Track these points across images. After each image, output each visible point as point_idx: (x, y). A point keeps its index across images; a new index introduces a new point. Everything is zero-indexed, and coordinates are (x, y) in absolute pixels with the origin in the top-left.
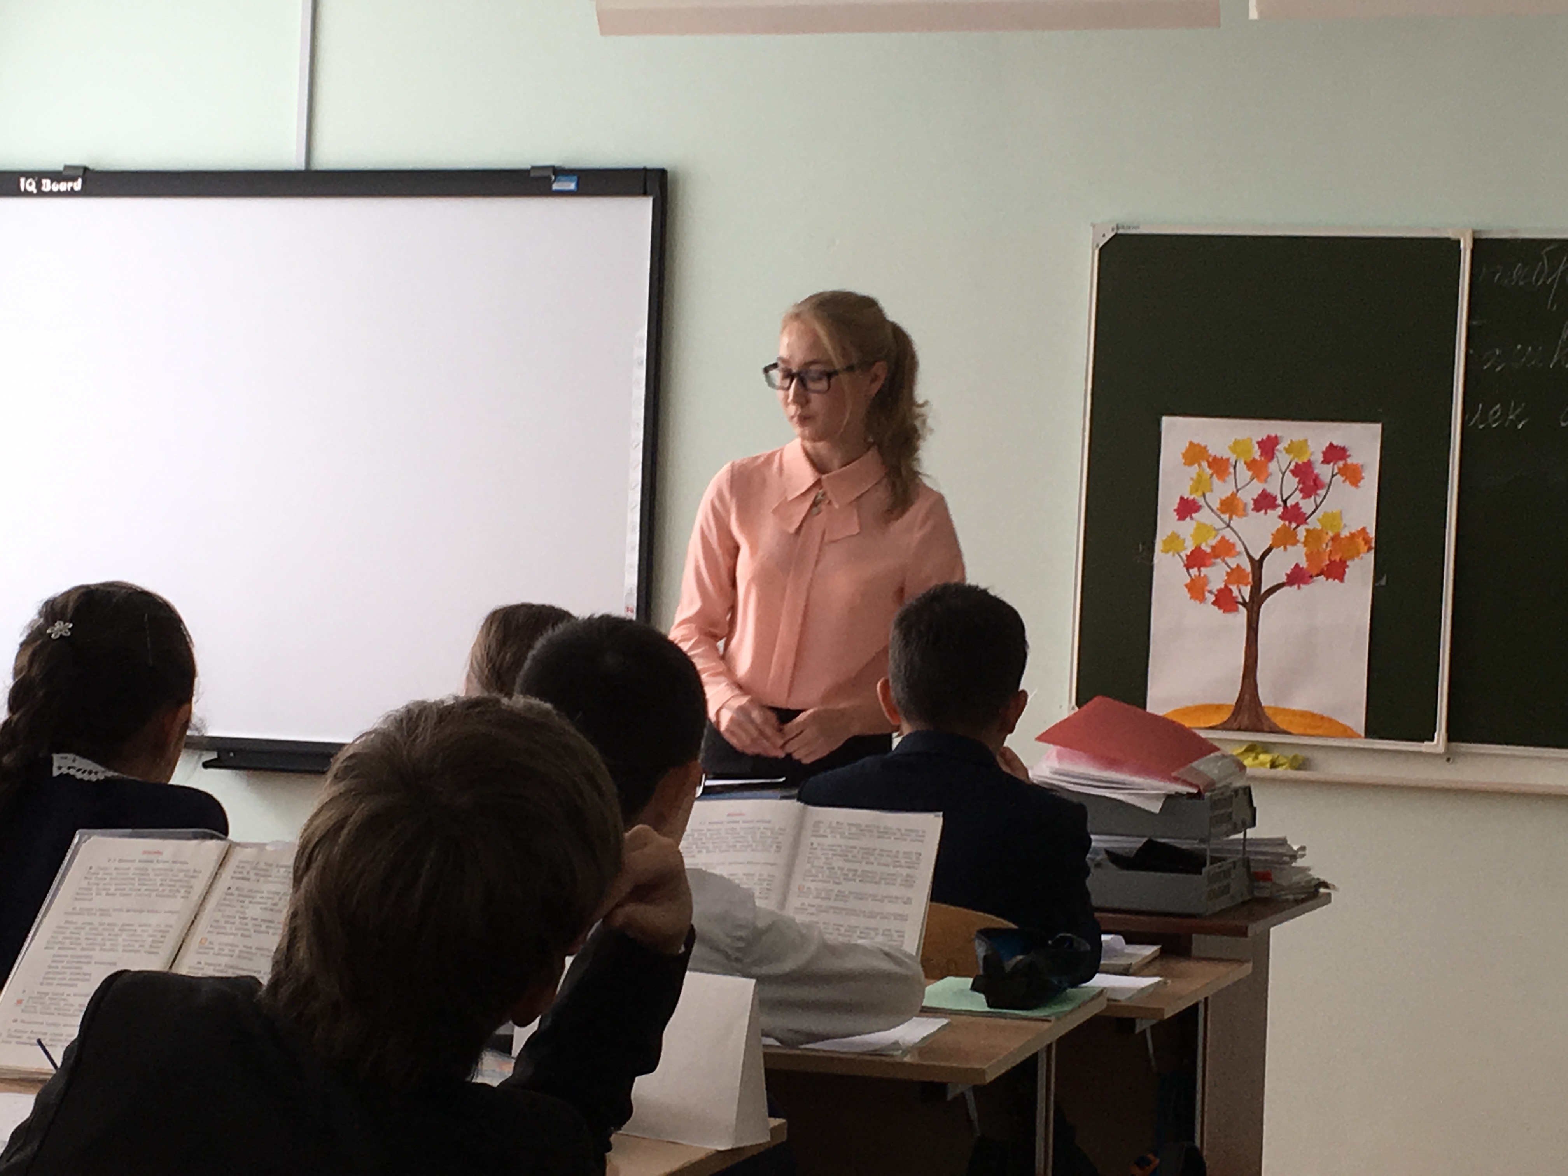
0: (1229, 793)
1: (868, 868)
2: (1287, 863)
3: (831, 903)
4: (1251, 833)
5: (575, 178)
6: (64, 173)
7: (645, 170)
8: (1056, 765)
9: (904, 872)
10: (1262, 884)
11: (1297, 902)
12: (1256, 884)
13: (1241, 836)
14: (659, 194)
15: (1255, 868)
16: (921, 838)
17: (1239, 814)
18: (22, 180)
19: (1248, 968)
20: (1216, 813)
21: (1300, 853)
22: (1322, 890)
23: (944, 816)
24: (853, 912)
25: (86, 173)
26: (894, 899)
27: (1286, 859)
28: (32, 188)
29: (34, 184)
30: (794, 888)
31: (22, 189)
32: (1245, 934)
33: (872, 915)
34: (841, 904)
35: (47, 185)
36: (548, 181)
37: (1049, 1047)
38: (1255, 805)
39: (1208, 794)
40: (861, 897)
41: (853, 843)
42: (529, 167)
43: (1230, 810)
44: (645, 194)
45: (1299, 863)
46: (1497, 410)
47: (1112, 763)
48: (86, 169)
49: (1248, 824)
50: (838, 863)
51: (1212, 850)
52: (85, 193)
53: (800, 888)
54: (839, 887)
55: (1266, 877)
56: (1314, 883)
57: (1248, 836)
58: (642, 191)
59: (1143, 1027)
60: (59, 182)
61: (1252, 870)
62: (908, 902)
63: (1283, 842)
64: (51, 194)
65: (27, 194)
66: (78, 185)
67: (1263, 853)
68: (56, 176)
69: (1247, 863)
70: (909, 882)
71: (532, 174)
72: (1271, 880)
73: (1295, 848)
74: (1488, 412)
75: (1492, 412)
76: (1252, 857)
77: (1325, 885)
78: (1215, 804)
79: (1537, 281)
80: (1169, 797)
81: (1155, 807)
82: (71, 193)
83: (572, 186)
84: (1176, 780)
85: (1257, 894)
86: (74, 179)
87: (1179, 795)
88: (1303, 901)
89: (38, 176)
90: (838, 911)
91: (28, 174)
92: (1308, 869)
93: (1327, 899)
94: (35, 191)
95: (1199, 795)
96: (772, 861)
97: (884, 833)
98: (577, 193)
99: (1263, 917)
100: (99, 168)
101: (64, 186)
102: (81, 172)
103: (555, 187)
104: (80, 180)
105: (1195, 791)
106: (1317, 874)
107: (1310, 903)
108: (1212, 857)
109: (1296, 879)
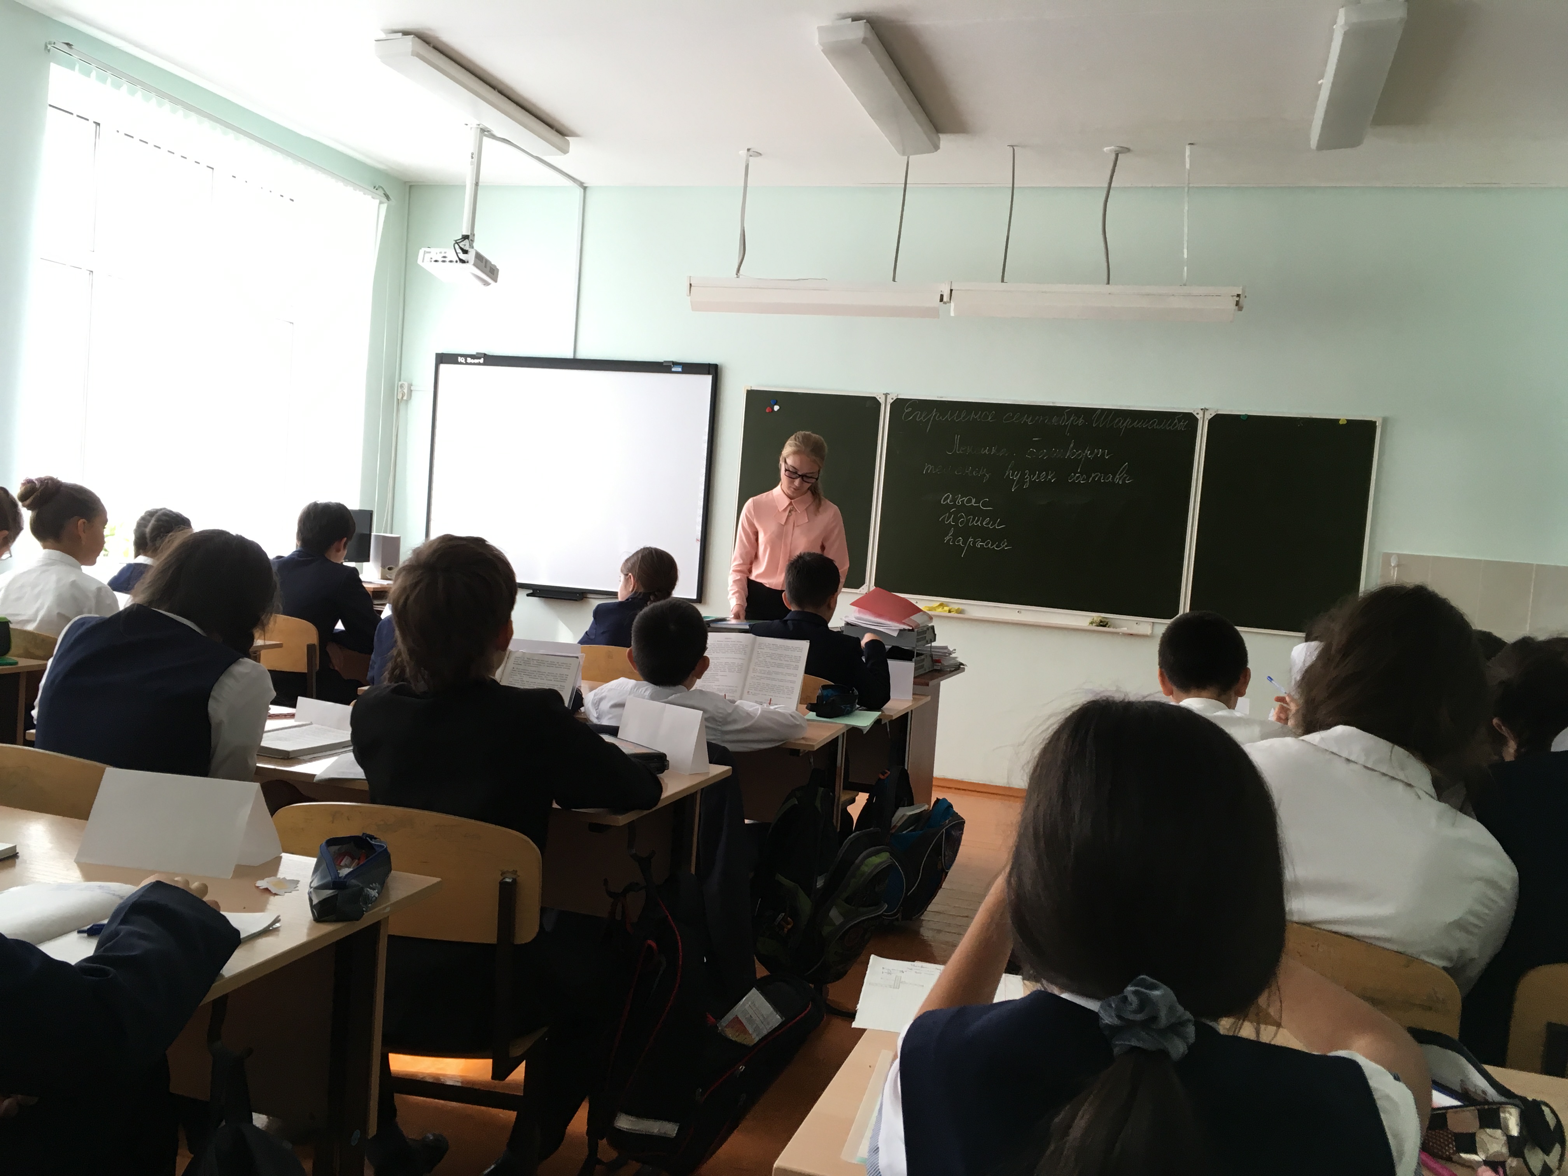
0: (925, 629)
1: (780, 662)
2: (947, 656)
3: (765, 675)
4: (934, 644)
5: (681, 366)
6: (477, 356)
7: (709, 364)
8: (858, 615)
9: (794, 664)
10: (937, 664)
11: (951, 671)
12: (935, 664)
13: (930, 645)
14: (714, 374)
15: (935, 658)
16: (801, 650)
17: (929, 636)
18: (459, 358)
19: (929, 698)
20: (918, 637)
21: (954, 651)
22: (962, 666)
23: (810, 642)
24: (774, 679)
25: (485, 356)
26: (789, 675)
27: (947, 654)
28: (463, 361)
29: (464, 360)
30: (751, 670)
31: (459, 361)
32: (928, 685)
33: (781, 681)
34: (769, 676)
35: (469, 360)
36: (670, 367)
37: (843, 734)
38: (936, 632)
39: (916, 630)
40: (777, 673)
41: (774, 652)
42: (663, 361)
43: (925, 635)
44: (709, 374)
45: (953, 655)
46: (1044, 475)
47: (880, 615)
48: (485, 354)
49: (932, 641)
50: (768, 659)
51: (918, 650)
52: (484, 364)
53: (754, 669)
54: (769, 669)
55: (938, 661)
56: (958, 664)
57: (932, 645)
58: (708, 373)
59: (885, 722)
60: (474, 359)
61: (934, 658)
62: (796, 676)
63: (946, 648)
64: (471, 364)
65: (461, 363)
66: (482, 361)
67: (938, 652)
68: (473, 357)
69: (931, 656)
70: (796, 668)
71: (664, 364)
72: (940, 662)
73: (951, 650)
74: (1041, 474)
75: (1042, 475)
76: (933, 653)
77: (962, 664)
78: (919, 633)
79: (1062, 423)
80: (901, 630)
81: (895, 634)
82: (479, 364)
83: (680, 370)
84: (904, 624)
85: (935, 668)
86: (480, 358)
87: (904, 630)
88: (953, 671)
89: (465, 356)
90: (768, 679)
91: (462, 356)
92: (956, 658)
93: (963, 670)
94: (464, 362)
95: (913, 630)
96: (743, 658)
97: (787, 648)
98: (683, 372)
99: (937, 677)
100: (491, 354)
101: (476, 361)
102: (483, 356)
103: (673, 369)
104: (482, 359)
105: (911, 628)
106: (960, 660)
107: (956, 672)
108: (917, 653)
109: (952, 662)
